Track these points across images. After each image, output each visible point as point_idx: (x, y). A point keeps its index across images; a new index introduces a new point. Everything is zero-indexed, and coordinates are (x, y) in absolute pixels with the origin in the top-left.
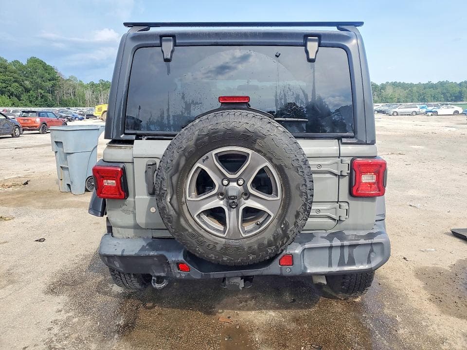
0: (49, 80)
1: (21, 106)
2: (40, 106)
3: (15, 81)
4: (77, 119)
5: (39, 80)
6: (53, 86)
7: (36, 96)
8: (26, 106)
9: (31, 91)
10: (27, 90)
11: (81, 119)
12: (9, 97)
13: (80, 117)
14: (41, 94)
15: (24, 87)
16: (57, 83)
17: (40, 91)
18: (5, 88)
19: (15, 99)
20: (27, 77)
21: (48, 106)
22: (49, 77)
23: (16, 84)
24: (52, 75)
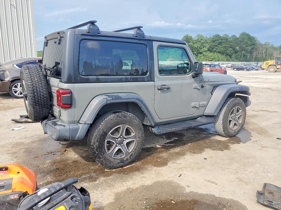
0: (251, 45)
1: (231, 61)
2: (242, 62)
3: (230, 47)
4: (254, 70)
5: (244, 46)
6: (252, 49)
7: (240, 55)
8: (234, 61)
9: (238, 53)
10: (236, 52)
11: (257, 70)
12: (226, 56)
13: (256, 68)
14: (244, 54)
15: (235, 50)
16: (255, 47)
17: (243, 52)
18: (225, 51)
19: (228, 57)
20: (238, 44)
21: (246, 61)
22: (250, 43)
23: (231, 49)
24: (252, 42)
